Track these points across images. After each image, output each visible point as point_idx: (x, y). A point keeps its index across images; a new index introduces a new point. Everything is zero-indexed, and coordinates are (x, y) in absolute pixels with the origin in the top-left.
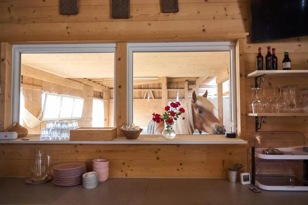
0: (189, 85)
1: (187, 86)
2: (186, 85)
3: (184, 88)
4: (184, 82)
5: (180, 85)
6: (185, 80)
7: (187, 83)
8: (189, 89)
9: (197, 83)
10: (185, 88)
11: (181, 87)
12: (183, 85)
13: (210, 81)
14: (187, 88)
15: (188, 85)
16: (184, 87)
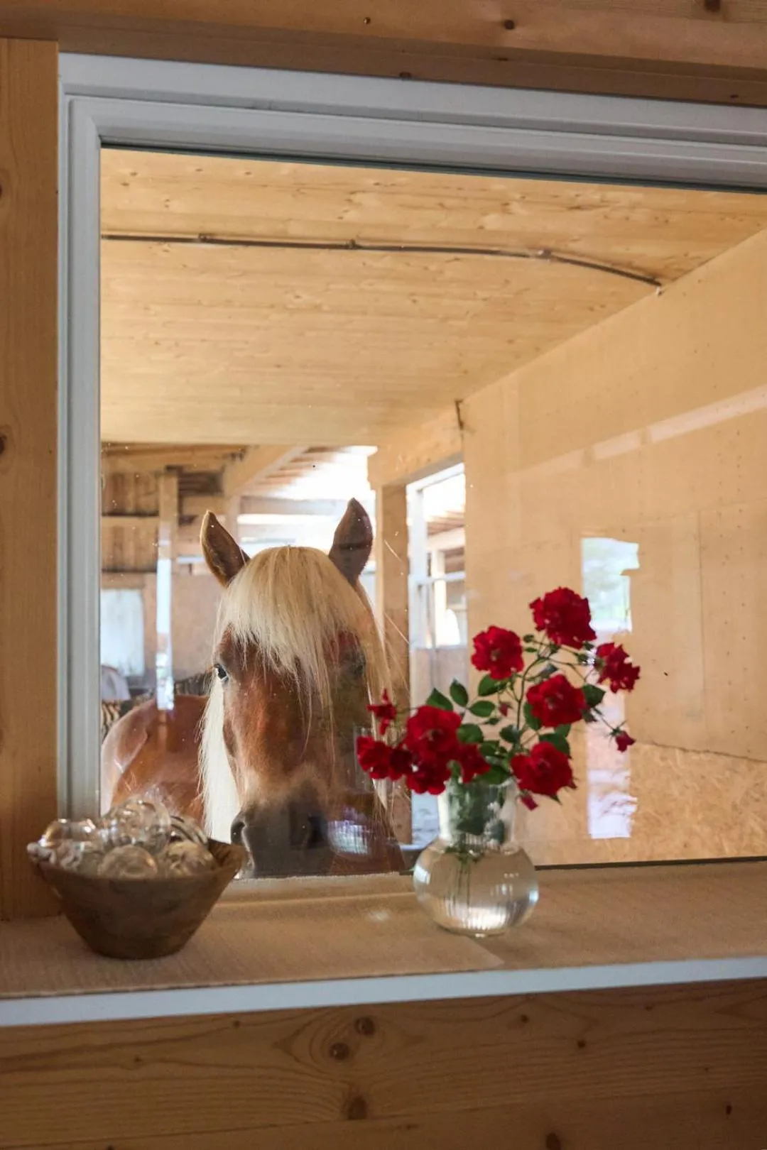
0: (183, 493)
1: (175, 500)
2: (167, 492)
3: (155, 514)
4: (157, 475)
5: (130, 496)
6: (161, 466)
7: (174, 482)
8: (186, 521)
9: (228, 484)
10: (162, 511)
11: (137, 506)
12: (148, 494)
13: (296, 475)
14: (176, 515)
15: (181, 497)
16: (157, 505)
